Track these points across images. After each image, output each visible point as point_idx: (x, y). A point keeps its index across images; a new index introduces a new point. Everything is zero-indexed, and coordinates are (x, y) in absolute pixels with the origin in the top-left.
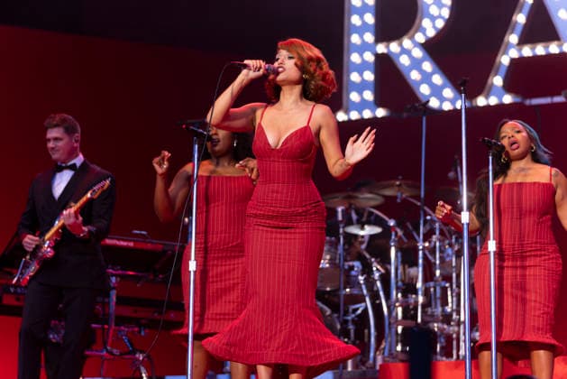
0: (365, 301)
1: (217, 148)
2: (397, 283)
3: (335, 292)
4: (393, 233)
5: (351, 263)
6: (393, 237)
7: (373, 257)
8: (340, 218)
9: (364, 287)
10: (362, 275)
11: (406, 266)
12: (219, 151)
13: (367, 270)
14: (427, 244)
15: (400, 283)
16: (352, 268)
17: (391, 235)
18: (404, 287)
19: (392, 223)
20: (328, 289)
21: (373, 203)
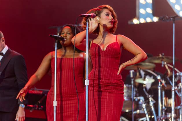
0: (146, 116)
1: (65, 43)
2: (162, 107)
3: (130, 113)
4: (160, 82)
5: (139, 98)
6: (160, 84)
7: (150, 94)
8: (132, 76)
9: (145, 110)
10: (144, 104)
11: (167, 99)
12: (66, 44)
13: (147, 101)
14: (176, 88)
15: (164, 107)
16: (139, 100)
17: (158, 84)
18: (166, 109)
19: (159, 77)
20: (127, 111)
21: (149, 67)
